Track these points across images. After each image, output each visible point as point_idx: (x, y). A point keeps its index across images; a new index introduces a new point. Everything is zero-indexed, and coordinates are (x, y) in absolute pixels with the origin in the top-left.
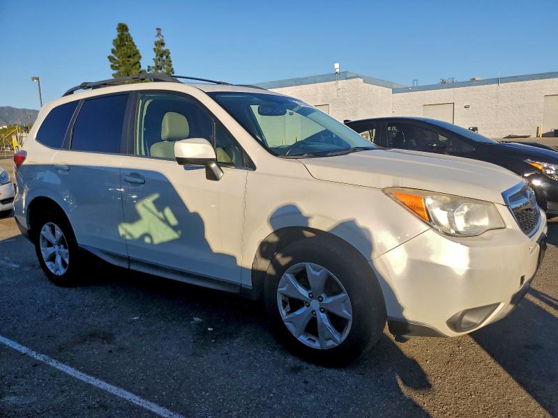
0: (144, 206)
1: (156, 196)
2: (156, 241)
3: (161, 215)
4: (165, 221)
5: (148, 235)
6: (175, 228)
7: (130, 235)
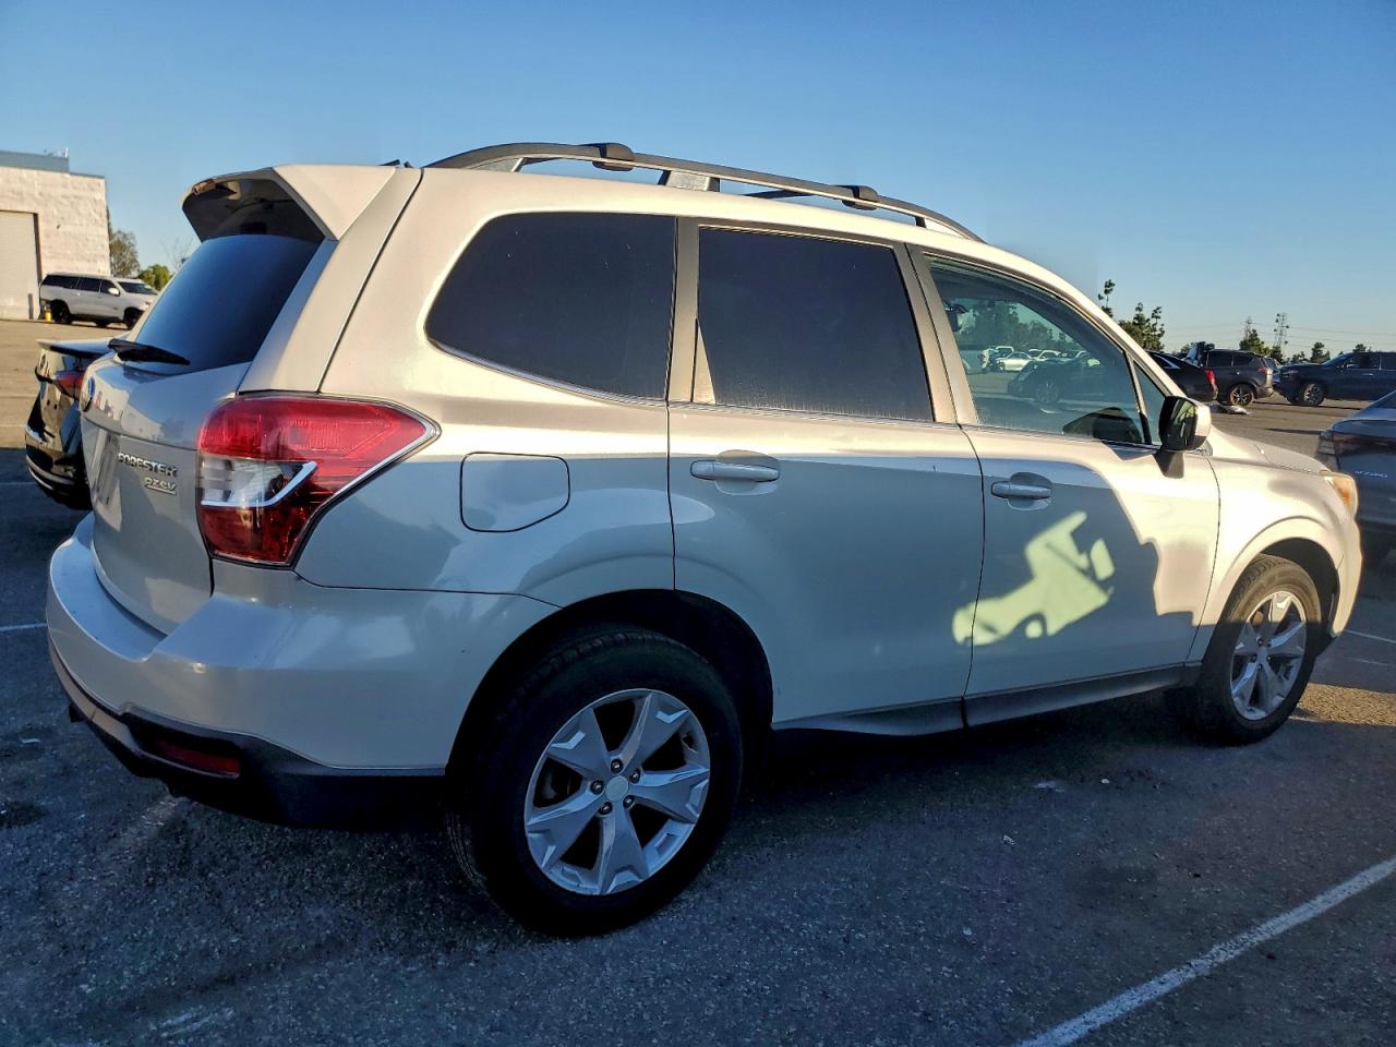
0: (1049, 546)
1: (1078, 519)
2: (1054, 627)
3: (1082, 561)
4: (1089, 572)
5: (1039, 617)
6: (1103, 585)
7: (990, 629)
